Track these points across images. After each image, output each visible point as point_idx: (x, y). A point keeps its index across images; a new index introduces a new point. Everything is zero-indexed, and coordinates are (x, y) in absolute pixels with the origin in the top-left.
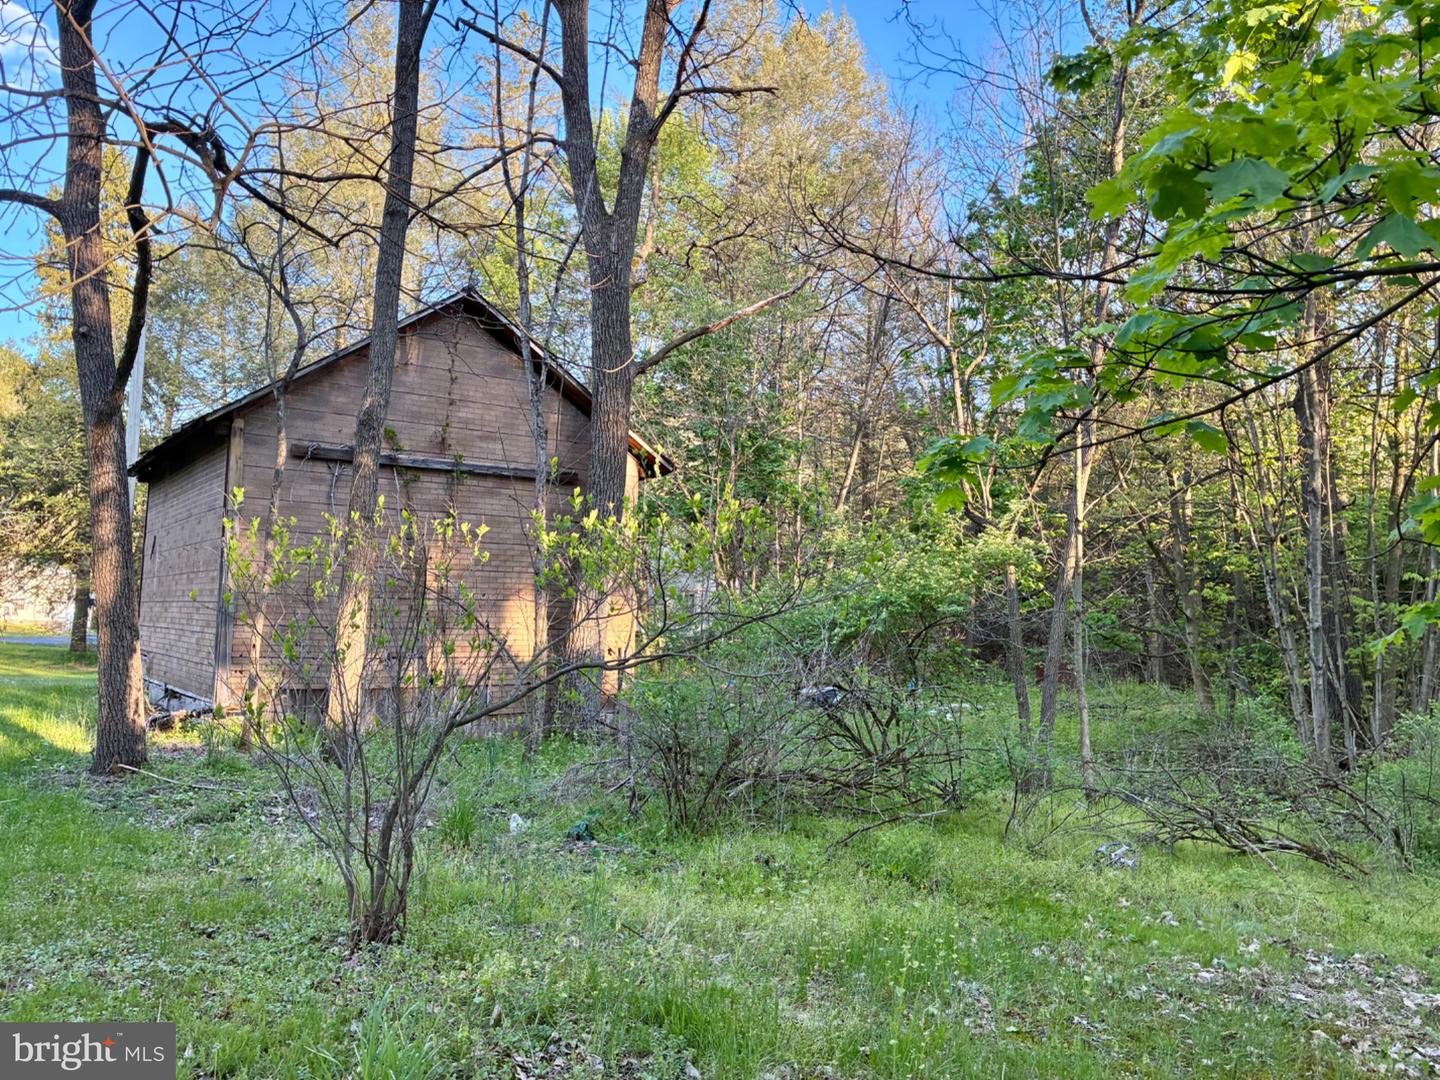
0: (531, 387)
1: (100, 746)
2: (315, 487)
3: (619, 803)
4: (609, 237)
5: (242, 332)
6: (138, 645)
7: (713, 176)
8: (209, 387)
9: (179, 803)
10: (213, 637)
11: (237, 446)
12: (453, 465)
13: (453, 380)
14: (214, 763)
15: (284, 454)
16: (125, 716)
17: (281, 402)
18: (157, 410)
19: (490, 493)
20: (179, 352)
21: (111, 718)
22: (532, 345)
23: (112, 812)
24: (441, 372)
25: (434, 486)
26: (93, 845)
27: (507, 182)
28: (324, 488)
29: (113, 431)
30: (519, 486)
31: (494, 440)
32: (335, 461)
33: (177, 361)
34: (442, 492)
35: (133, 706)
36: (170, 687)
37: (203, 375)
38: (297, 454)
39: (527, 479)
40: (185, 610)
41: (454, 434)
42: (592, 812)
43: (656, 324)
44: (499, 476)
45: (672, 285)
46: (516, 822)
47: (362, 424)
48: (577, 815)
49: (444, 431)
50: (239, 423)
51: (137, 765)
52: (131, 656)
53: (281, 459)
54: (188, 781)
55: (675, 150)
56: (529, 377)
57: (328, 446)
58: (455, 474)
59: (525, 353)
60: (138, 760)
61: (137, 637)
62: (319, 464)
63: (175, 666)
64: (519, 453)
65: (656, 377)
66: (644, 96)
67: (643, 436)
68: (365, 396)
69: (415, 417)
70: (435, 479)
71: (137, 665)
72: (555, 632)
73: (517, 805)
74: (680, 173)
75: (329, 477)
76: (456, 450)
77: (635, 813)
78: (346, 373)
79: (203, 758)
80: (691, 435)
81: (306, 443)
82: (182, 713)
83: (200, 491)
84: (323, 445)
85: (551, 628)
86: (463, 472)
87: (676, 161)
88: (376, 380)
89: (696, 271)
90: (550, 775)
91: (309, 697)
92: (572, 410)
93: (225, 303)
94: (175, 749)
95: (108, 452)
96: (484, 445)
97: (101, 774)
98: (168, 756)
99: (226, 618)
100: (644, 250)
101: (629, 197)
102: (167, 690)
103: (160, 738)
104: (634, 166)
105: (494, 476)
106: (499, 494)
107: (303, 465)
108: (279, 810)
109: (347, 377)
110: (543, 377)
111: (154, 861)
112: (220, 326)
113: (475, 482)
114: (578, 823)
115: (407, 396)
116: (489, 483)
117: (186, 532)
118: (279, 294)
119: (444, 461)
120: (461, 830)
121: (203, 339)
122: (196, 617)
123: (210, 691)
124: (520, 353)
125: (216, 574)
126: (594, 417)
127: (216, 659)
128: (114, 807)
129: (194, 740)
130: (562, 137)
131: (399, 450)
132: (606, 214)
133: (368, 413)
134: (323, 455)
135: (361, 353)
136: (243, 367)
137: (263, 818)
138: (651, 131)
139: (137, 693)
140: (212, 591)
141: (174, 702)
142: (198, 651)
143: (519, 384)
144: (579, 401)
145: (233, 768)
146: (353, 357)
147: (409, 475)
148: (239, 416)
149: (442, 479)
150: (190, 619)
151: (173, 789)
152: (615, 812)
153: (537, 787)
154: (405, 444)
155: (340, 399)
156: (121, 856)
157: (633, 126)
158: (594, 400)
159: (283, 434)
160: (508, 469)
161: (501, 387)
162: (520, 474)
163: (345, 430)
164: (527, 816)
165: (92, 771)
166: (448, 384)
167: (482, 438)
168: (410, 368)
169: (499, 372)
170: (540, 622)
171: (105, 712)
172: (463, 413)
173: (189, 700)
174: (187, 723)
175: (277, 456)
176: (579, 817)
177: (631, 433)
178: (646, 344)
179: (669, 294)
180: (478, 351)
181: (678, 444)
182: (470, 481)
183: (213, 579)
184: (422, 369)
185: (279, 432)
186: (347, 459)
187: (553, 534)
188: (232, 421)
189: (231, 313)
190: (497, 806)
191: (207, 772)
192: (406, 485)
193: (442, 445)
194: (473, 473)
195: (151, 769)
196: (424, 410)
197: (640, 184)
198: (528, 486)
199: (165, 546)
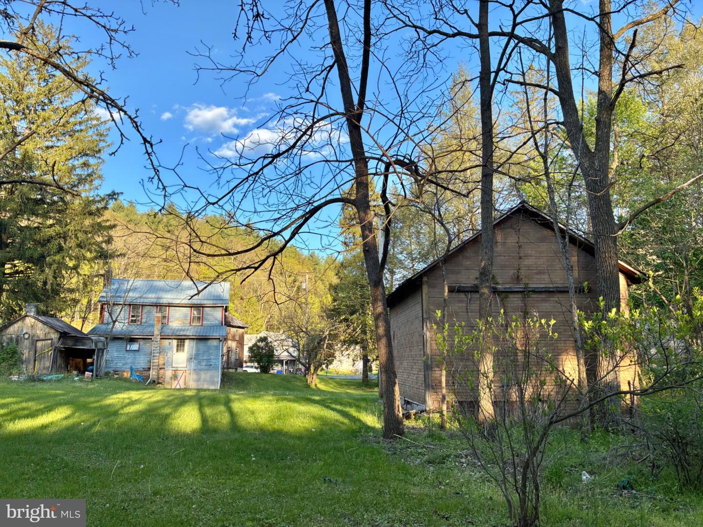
0: (561, 245)
1: (386, 426)
2: (460, 305)
3: (646, 470)
4: (594, 163)
5: (418, 238)
6: (397, 381)
7: (648, 117)
8: (406, 263)
9: (420, 453)
10: (423, 376)
11: (425, 289)
12: (524, 288)
13: (520, 247)
14: (431, 435)
15: (447, 291)
16: (394, 412)
17: (444, 268)
18: (387, 275)
19: (544, 300)
20: (394, 250)
21: (389, 413)
22: (560, 225)
23: (394, 456)
24: (513, 244)
25: (516, 299)
26: (390, 470)
27: (537, 148)
28: (464, 305)
29: (380, 289)
30: (560, 295)
31: (544, 273)
32: (468, 292)
33: (393, 254)
34: (520, 302)
35: (397, 408)
36: (406, 399)
37: (403, 258)
38: (451, 290)
39: (564, 291)
40: (409, 364)
41: (523, 273)
42: (630, 473)
43: (624, 201)
44: (549, 292)
45: (630, 179)
46: (585, 476)
47: (481, 274)
48: (621, 474)
49: (518, 272)
50: (425, 279)
51: (401, 435)
52: (394, 386)
53: (446, 294)
54: (422, 443)
55: (623, 109)
56: (560, 240)
57: (464, 285)
58: (526, 293)
59: (556, 229)
60: (402, 433)
61: (396, 377)
62: (461, 294)
63: (408, 389)
64: (558, 279)
65: (628, 228)
66: (604, 88)
67: (626, 262)
68: (481, 261)
69: (503, 267)
70: (516, 296)
71: (397, 388)
72: (589, 372)
73: (584, 467)
74: (629, 120)
75: (466, 299)
76: (525, 281)
77: (656, 476)
78: (469, 251)
79: (426, 433)
80: (654, 257)
81: (454, 285)
82: (414, 411)
83: (411, 311)
84: (462, 285)
85: (587, 370)
86: (529, 291)
87: (624, 115)
88: (486, 253)
89: (645, 169)
90: (599, 451)
91: (469, 405)
92: (583, 254)
93: (410, 226)
94: (413, 428)
95: (379, 298)
96: (539, 277)
97: (387, 438)
98: (412, 431)
99: (428, 368)
100: (614, 165)
101: (603, 139)
102: (405, 400)
103: (406, 423)
104: (604, 125)
105: (545, 292)
106: (550, 300)
107: (454, 295)
108: (463, 460)
109: (469, 253)
110: (567, 240)
111: (416, 480)
112: (409, 236)
113: (536, 296)
114: (623, 479)
115: (499, 257)
116: (543, 296)
117: (407, 328)
118: (438, 220)
119: (520, 287)
120: (557, 478)
121: (402, 243)
122: (415, 367)
123: (424, 402)
124: (553, 230)
125: (422, 347)
126: (597, 256)
127: (425, 386)
128: (395, 454)
129: (420, 424)
130: (562, 120)
131: (497, 284)
132: (590, 151)
133: (484, 268)
134: (462, 289)
135: (475, 241)
136: (420, 253)
137: (457, 464)
138: (611, 105)
139: (398, 402)
140: (420, 355)
141: (409, 406)
142: (417, 383)
143: (555, 244)
144: (587, 248)
145: (440, 439)
146: (471, 243)
147: (503, 295)
148: (425, 276)
149: (520, 296)
150: (412, 368)
151: (416, 446)
152: (643, 475)
153: (593, 457)
154: (500, 280)
155: (468, 263)
156: (402, 477)
157: (600, 104)
158: (595, 247)
159: (445, 282)
160: (553, 288)
161: (544, 247)
162: (559, 289)
163: (471, 277)
164: (591, 473)
165: (384, 437)
166: (518, 249)
167: (537, 274)
168: (498, 244)
169: (542, 240)
170: (581, 367)
171: (386, 410)
172: (527, 262)
173: (415, 406)
174: (417, 416)
175: (444, 292)
176: (623, 476)
177: (619, 262)
178: (619, 212)
179: (629, 184)
180: (530, 231)
181: (648, 264)
182: (534, 296)
183: (420, 350)
184: (504, 243)
185: (444, 281)
186: (475, 290)
187: (590, 322)
188: (422, 278)
189: (413, 230)
190: (572, 466)
191: (430, 440)
192: (502, 300)
193: (518, 279)
194: (534, 291)
195: (406, 437)
196: (507, 263)
197: (608, 133)
198: (565, 295)
199: (399, 335)
